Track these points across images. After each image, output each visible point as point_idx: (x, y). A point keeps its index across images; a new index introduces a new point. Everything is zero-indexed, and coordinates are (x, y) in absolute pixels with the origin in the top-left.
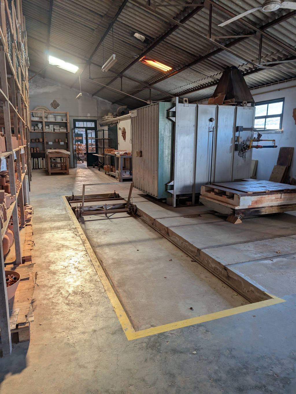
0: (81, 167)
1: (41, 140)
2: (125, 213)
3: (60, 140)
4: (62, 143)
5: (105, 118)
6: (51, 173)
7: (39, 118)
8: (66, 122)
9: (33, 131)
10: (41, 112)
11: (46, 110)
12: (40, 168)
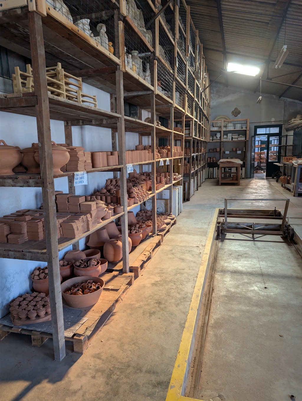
0: (259, 177)
1: (218, 150)
2: (279, 237)
3: (238, 149)
4: (239, 152)
5: (291, 122)
6: (221, 183)
7: (218, 128)
8: (246, 129)
9: (211, 141)
10: (221, 121)
11: (226, 119)
12: (214, 177)
